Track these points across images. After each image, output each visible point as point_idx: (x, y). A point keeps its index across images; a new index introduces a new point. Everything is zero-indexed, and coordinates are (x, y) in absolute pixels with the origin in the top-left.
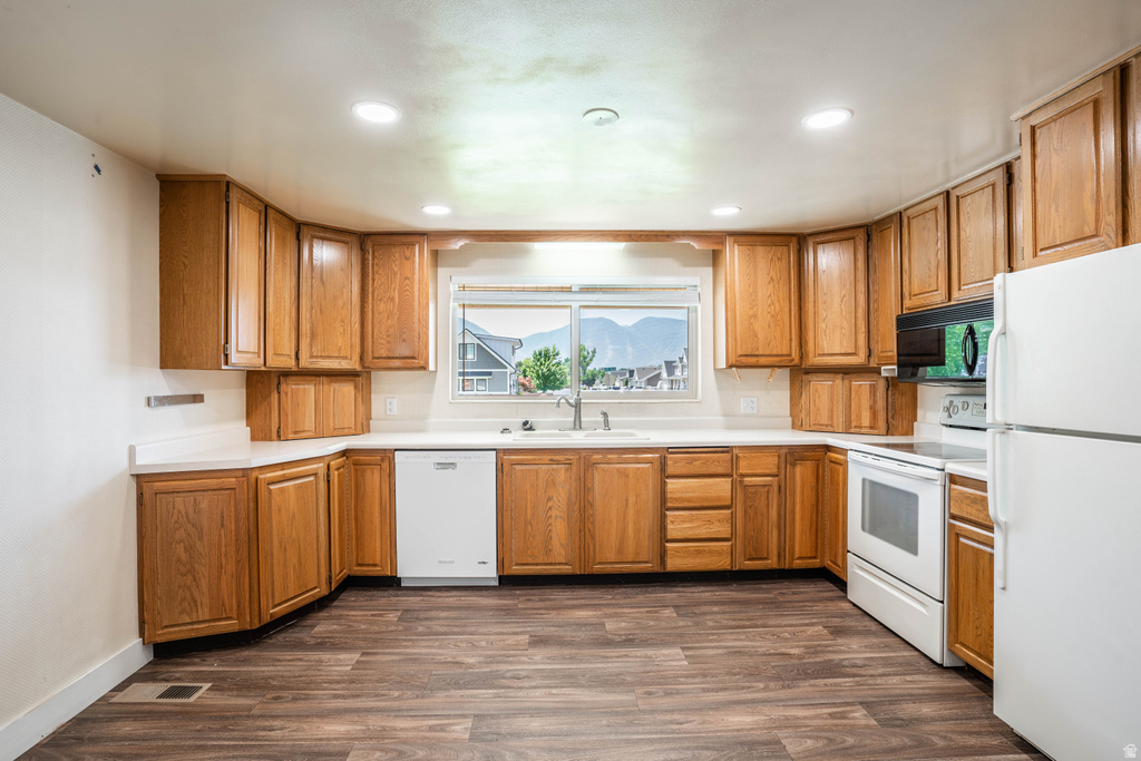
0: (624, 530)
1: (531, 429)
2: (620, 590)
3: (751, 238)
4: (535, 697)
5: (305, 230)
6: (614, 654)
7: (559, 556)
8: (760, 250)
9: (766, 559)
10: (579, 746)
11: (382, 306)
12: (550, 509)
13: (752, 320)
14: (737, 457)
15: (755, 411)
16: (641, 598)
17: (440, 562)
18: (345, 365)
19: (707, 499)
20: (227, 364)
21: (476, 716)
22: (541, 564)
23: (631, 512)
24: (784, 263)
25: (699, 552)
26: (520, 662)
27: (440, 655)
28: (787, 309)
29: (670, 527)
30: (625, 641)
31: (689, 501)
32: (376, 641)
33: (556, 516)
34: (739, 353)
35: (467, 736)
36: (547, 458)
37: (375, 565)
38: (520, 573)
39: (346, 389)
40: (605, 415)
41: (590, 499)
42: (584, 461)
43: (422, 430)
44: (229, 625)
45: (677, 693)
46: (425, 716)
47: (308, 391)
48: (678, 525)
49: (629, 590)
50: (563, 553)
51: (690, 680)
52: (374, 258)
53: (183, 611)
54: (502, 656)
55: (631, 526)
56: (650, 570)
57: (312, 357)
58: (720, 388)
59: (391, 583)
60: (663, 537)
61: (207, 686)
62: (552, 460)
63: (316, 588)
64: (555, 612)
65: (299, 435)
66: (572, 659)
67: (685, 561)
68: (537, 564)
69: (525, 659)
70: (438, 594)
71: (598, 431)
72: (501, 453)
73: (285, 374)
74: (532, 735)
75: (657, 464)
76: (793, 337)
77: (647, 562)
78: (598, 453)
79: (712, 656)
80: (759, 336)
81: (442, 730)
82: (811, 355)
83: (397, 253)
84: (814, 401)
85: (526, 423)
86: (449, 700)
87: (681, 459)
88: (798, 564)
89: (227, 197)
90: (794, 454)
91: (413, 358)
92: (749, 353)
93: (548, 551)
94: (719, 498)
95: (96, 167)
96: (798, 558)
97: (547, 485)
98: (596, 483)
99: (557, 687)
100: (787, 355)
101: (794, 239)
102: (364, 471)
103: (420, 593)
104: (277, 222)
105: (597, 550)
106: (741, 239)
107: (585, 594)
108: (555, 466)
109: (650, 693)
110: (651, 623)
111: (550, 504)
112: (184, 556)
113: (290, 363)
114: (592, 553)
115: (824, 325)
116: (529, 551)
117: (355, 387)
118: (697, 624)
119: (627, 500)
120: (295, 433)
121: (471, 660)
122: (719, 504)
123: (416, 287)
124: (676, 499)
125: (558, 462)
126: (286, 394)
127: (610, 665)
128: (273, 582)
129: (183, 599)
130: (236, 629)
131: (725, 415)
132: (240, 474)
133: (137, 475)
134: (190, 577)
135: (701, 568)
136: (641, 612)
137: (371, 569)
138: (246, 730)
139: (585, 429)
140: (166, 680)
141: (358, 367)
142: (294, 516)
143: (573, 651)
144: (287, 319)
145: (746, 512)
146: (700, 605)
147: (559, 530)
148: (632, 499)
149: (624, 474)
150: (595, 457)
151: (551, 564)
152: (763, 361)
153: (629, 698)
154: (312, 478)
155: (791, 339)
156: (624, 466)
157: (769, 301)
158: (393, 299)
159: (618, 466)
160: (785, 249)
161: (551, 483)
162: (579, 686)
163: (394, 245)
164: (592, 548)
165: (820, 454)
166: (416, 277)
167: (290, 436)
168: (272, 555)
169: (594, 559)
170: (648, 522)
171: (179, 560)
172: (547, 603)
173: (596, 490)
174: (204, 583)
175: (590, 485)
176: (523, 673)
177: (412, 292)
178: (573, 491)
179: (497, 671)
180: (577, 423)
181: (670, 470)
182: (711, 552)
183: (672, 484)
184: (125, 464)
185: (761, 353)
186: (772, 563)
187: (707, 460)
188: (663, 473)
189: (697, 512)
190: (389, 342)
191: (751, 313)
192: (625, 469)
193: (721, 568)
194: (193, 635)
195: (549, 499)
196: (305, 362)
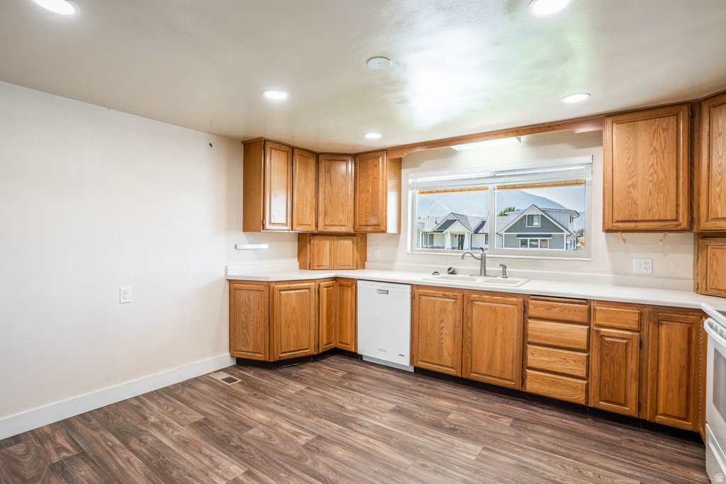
0: (493, 353)
1: (453, 273)
2: (487, 396)
3: (631, 116)
4: (357, 439)
5: (321, 157)
6: (432, 434)
7: (447, 362)
8: (642, 125)
9: (624, 405)
10: (347, 474)
11: (363, 196)
12: (442, 328)
13: (631, 189)
14: (595, 310)
15: (650, 272)
16: (498, 405)
17: (379, 350)
18: (343, 230)
19: (562, 341)
20: (263, 229)
21: (319, 436)
22: (436, 364)
23: (499, 340)
24: (672, 132)
25: (554, 383)
26: (373, 418)
27: (339, 400)
28: (673, 177)
29: (530, 357)
30: (451, 429)
31: (547, 339)
32: (320, 383)
33: (446, 333)
34: (616, 218)
35: (303, 443)
36: (441, 293)
37: (348, 345)
38: (422, 367)
39: (348, 244)
40: (504, 267)
41: (469, 326)
42: (465, 298)
43: (390, 270)
44: (260, 357)
45: (442, 474)
46: (298, 426)
47: (327, 244)
48: (536, 357)
49: (495, 398)
50: (450, 360)
51: (462, 470)
52: (360, 167)
53: (243, 345)
54: (367, 411)
55: (498, 351)
56: (513, 387)
57: (325, 225)
58: (610, 250)
59: (355, 357)
60: (524, 365)
61: (240, 380)
62: (444, 295)
63: (307, 349)
64: (427, 397)
65: (320, 268)
66: (405, 427)
67: (542, 387)
68: (433, 364)
69: (378, 417)
70: (376, 368)
71: (498, 278)
72: (414, 287)
73: (313, 235)
74: (332, 457)
75: (521, 306)
76: (681, 202)
77: (511, 380)
78: (476, 293)
79: (500, 462)
80: (638, 203)
81: (297, 436)
82: (703, 219)
83: (370, 163)
84: (712, 265)
85: (450, 269)
86: (318, 424)
87: (541, 306)
88: (660, 419)
89: (264, 147)
90: (658, 315)
91: (378, 225)
92: (627, 219)
93: (440, 357)
94: (575, 342)
95: (211, 145)
96: (662, 414)
97: (441, 312)
98: (474, 315)
99: (375, 439)
100: (672, 220)
101: (685, 108)
102: (343, 290)
103: (367, 365)
104: (300, 155)
105: (473, 363)
106: (620, 118)
107: (462, 392)
108: (447, 300)
109: (424, 466)
110: (483, 424)
111: (442, 325)
112: (244, 320)
113: (312, 229)
114: (469, 364)
115: (718, 189)
116: (428, 354)
117: (353, 242)
118: (517, 436)
119: (496, 331)
120: (318, 266)
121: (350, 408)
122: (575, 346)
123: (380, 182)
124: (536, 336)
125: (448, 297)
126: (314, 245)
127: (421, 439)
128: (281, 341)
129: (244, 340)
130: (263, 359)
131: (615, 273)
132: (266, 284)
133: (230, 280)
134: (246, 331)
135: (557, 396)
136: (485, 415)
137: (345, 346)
138: (233, 403)
139: (488, 276)
140: (231, 374)
141: (352, 232)
142: (294, 309)
143: (410, 423)
144: (308, 205)
145: (602, 359)
146: (537, 424)
147: (448, 344)
148: (500, 330)
149: (494, 310)
150: (474, 296)
151: (442, 366)
152: (642, 226)
153: (407, 463)
154: (307, 290)
155: (678, 205)
156: (495, 304)
157: (652, 170)
158: (368, 191)
159: (490, 304)
160: (673, 119)
161: (443, 311)
162: (388, 443)
163: (369, 159)
164: (469, 361)
165: (692, 318)
166: (381, 177)
167: (316, 268)
168: (281, 327)
169: (471, 370)
170: (512, 350)
171: (242, 321)
172: (431, 391)
173: (474, 320)
174: (251, 334)
175: (469, 316)
176: (367, 424)
177: (378, 186)
178: (458, 318)
179: (356, 418)
180: (483, 272)
181: (531, 312)
182: (566, 385)
183: (532, 324)
184: (223, 274)
185: (640, 218)
186: (630, 410)
187: (564, 309)
188: (525, 315)
189: (554, 350)
190: (366, 216)
191: (629, 182)
192: (495, 307)
193: (576, 401)
194: (247, 357)
195: (442, 321)
196: (321, 228)
